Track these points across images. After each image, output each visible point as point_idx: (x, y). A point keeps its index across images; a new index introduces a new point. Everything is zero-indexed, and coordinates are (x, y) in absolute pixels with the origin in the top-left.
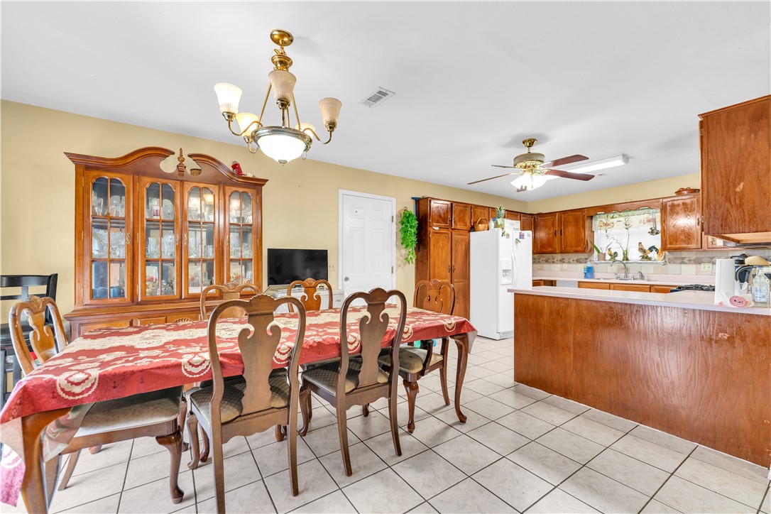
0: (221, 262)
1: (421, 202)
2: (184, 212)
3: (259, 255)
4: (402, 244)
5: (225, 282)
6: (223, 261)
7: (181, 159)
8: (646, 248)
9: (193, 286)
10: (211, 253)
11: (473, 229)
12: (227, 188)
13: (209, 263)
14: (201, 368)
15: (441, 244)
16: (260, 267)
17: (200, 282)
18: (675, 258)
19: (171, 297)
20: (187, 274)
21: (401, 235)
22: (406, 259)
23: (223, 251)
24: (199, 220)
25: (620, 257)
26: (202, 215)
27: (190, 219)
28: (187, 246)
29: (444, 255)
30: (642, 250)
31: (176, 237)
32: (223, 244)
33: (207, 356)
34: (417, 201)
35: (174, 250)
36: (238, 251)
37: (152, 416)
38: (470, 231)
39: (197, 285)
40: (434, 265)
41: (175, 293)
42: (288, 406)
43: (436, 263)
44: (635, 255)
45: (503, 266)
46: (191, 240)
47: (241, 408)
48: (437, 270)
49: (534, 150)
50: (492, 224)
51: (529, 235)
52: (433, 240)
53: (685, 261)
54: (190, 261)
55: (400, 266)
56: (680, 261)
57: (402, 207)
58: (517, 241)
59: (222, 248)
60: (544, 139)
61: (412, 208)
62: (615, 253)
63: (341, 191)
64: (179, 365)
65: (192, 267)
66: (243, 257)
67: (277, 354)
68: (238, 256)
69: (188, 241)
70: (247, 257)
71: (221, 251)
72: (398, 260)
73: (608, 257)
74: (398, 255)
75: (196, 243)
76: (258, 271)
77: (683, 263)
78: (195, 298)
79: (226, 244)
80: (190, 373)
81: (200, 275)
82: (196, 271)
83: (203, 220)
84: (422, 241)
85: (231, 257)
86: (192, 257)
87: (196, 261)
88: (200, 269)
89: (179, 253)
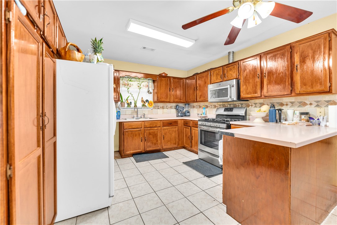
8: (145, 101)
18: (156, 106)
25: (133, 105)
30: (142, 101)
44: (139, 104)
53: (159, 107)
56: (157, 108)
62: (131, 103)
73: (126, 105)
77: (158, 108)
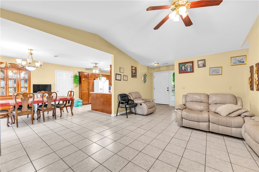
0: (18, 88)
1: (80, 73)
2: (7, 76)
3: (30, 86)
4: (74, 83)
5: (20, 92)
6: (19, 87)
7: (6, 64)
9: (10, 93)
10: (15, 85)
11: (95, 79)
12: (20, 71)
13: (15, 88)
14: (13, 104)
15: (85, 83)
16: (30, 89)
17: (12, 92)
19: (3, 95)
20: (8, 91)
21: (74, 81)
22: (76, 86)
23: (19, 85)
24: (12, 78)
26: (12, 77)
27: (9, 78)
28: (8, 84)
29: (86, 86)
31: (5, 82)
32: (19, 83)
33: (15, 102)
34: (79, 73)
35: (4, 85)
36: (23, 85)
37: (3, 113)
38: (94, 80)
39: (11, 93)
40: (83, 88)
41: (5, 95)
42: (31, 111)
43: (84, 87)
45: (100, 88)
46: (9, 83)
47: (21, 110)
48: (84, 89)
49: (97, 65)
50: (98, 78)
51: (108, 81)
52: (82, 82)
54: (9, 87)
55: (74, 88)
57: (74, 74)
58: (104, 82)
59: (19, 84)
60: (98, 64)
61: (78, 75)
63: (56, 70)
64: (9, 103)
65: (9, 89)
66: (25, 86)
67: (29, 102)
68: (24, 86)
69: (8, 83)
70: (26, 86)
71: (18, 85)
72: (73, 87)
74: (74, 85)
75: (11, 83)
76: (29, 90)
78: (11, 96)
79: (20, 83)
80: (11, 104)
81: (12, 91)
82: (11, 90)
83: (13, 78)
84: (80, 82)
85: (21, 86)
86: (10, 86)
87: (10, 88)
88: (12, 89)
89: (6, 86)
